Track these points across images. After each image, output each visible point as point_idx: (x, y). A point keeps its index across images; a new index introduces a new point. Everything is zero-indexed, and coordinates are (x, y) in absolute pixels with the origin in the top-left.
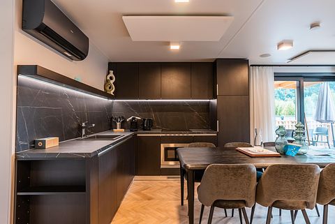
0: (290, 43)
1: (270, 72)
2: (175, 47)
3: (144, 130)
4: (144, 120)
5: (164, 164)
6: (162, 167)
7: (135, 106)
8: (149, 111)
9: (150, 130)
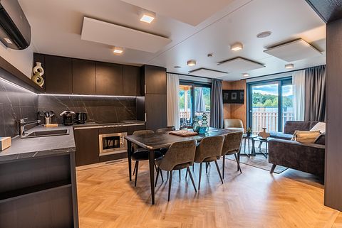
0: (195, 62)
1: (177, 78)
2: (118, 51)
3: (79, 123)
4: (78, 114)
5: (103, 152)
6: (100, 155)
7: (65, 100)
8: (81, 105)
9: (84, 123)
